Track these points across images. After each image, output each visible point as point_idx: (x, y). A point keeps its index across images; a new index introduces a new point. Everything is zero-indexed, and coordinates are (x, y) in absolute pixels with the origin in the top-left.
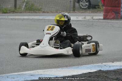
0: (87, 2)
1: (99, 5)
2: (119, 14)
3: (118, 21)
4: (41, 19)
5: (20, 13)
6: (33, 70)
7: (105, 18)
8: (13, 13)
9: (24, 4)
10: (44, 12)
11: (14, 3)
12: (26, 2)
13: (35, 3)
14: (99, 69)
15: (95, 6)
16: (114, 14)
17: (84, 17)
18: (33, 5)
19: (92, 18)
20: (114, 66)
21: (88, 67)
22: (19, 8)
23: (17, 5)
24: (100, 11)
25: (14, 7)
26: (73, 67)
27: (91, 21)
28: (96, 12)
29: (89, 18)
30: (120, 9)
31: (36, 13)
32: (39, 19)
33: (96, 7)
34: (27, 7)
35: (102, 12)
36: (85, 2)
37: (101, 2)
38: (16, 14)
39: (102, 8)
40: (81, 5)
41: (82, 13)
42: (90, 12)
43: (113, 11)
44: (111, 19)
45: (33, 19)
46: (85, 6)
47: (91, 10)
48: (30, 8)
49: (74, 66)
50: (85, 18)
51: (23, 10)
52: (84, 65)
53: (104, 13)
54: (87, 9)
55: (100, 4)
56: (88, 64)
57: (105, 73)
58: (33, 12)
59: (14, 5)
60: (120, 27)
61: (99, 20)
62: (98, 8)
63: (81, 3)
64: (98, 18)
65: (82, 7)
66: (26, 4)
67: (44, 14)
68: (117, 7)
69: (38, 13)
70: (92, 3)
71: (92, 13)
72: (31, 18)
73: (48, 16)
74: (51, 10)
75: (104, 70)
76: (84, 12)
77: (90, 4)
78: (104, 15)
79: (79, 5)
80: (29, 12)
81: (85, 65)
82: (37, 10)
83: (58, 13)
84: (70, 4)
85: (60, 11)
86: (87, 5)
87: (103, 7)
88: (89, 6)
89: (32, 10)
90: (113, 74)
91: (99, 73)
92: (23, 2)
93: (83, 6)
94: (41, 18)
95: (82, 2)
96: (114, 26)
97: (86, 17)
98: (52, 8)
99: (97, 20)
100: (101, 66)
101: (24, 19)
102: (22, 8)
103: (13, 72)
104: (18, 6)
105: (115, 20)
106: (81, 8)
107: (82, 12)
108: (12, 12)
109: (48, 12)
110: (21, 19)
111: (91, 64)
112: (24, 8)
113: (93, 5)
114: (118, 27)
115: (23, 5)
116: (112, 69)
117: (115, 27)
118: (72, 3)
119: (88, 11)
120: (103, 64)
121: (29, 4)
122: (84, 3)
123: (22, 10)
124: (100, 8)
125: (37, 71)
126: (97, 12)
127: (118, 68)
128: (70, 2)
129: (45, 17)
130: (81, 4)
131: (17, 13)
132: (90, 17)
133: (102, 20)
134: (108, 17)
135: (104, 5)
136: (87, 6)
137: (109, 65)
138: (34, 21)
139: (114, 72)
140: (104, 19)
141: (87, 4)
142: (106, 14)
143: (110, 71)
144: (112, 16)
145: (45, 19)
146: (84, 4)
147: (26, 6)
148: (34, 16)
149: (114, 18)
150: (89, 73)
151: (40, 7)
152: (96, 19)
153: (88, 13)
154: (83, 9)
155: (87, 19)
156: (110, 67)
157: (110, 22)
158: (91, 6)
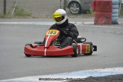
0: (77, 7)
1: (90, 11)
2: (110, 20)
3: (109, 27)
4: (31, 25)
5: (9, 18)
6: (22, 76)
8: (2, 19)
9: (14, 10)
10: (34, 17)
11: (3, 8)
12: (15, 7)
13: (24, 8)
14: (89, 76)
15: (86, 11)
16: (105, 19)
18: (22, 10)
19: (83, 23)
20: (106, 72)
21: (79, 73)
22: (8, 14)
23: (6, 10)
24: (91, 16)
25: (3, 12)
27: (82, 26)
28: (86, 17)
29: (80, 23)
30: (111, 14)
31: (26, 18)
32: (29, 25)
33: (87, 12)
34: (17, 12)
35: (93, 17)
36: (76, 7)
37: (91, 7)
38: (5, 19)
39: (92, 13)
40: (71, 10)
41: (73, 18)
42: (81, 17)
43: (104, 17)
44: (102, 24)
45: (22, 24)
46: (76, 11)
47: (82, 15)
48: (19, 14)
49: (64, 72)
50: (75, 23)
51: (13, 15)
53: (96, 18)
54: (78, 14)
55: (91, 9)
56: (79, 70)
57: (96, 79)
58: (22, 17)
59: (3, 10)
60: (111, 33)
61: (90, 26)
62: (89, 13)
63: (71, 8)
64: (89, 24)
65: (73, 12)
66: (15, 9)
67: (34, 19)
68: (108, 12)
69: (28, 18)
70: (82, 8)
71: (82, 18)
72: (21, 24)
73: (38, 21)
74: (41, 15)
75: (95, 76)
76: (74, 18)
77: (81, 9)
78: (95, 20)
79: (70, 10)
80: (19, 18)
81: (76, 71)
82: (26, 16)
83: (48, 18)
85: (50, 17)
86: (77, 10)
87: (94, 12)
88: (79, 11)
89: (21, 16)
90: (104, 80)
91: (90, 80)
92: (13, 8)
93: (73, 11)
94: (31, 23)
95: (72, 7)
97: (77, 22)
98: (42, 13)
99: (88, 26)
100: (92, 72)
101: (13, 25)
102: (11, 13)
103: (3, 79)
104: (7, 12)
106: (71, 13)
107: (72, 17)
108: (1, 17)
109: (38, 17)
110: (10, 24)
111: (81, 70)
112: (13, 13)
113: (84, 10)
114: (110, 33)
115: (12, 11)
116: (103, 75)
117: (106, 32)
119: (79, 17)
120: (94, 70)
121: (19, 10)
122: (74, 8)
123: (11, 15)
124: (91, 14)
125: (27, 77)
126: (88, 17)
127: (109, 74)
129: (35, 23)
130: (72, 9)
131: (7, 18)
132: (80, 22)
133: (93, 25)
134: (99, 22)
135: (94, 10)
136: (77, 12)
137: (100, 71)
138: (24, 27)
139: (105, 79)
140: (95, 24)
141: (78, 9)
143: (101, 78)
144: (104, 21)
145: (35, 25)
146: (75, 9)
147: (15, 11)
148: (24, 21)
149: (105, 24)
151: (30, 12)
152: (86, 24)
153: (78, 18)
154: (74, 14)
155: (78, 24)
156: (101, 73)
157: (101, 27)
158: (82, 11)
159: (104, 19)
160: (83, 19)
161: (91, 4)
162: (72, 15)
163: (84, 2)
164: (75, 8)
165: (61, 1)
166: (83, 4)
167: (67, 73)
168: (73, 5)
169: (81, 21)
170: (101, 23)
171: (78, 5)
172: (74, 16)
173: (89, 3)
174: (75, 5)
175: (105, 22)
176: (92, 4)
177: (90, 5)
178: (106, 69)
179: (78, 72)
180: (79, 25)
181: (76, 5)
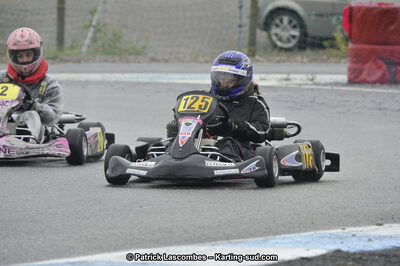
0: (294, 27)
1: (334, 39)
3: (397, 91)
4: (146, 84)
5: (75, 62)
7: (355, 80)
9: (90, 34)
10: (153, 60)
11: (55, 29)
12: (94, 27)
13: (124, 31)
14: (332, 247)
15: (322, 39)
16: (385, 67)
17: (285, 76)
18: (117, 37)
19: (312, 80)
20: (386, 237)
21: (299, 239)
22: (72, 47)
23: (66, 35)
24: (336, 56)
25: (54, 42)
26: (250, 240)
27: (307, 89)
28: (323, 61)
29: (302, 79)
31: (129, 62)
32: (139, 83)
33: (325, 43)
34: (100, 43)
35: (343, 60)
36: (289, 27)
37: (340, 27)
38: (61, 65)
39: (343, 47)
40: (274, 38)
41: (278, 62)
42: (305, 60)
43: (381, 59)
44: (374, 83)
45: (117, 82)
46: (289, 41)
47: (308, 52)
48: (107, 47)
49: (251, 235)
50: (287, 79)
51: (87, 53)
52: (284, 233)
53: (354, 62)
54: (297, 49)
55: (339, 35)
57: (354, 260)
58: (117, 58)
59: (55, 35)
61: (335, 88)
62: (332, 46)
63: (274, 30)
64: (332, 81)
65: (279, 44)
66: (95, 33)
67: (154, 65)
68: (393, 44)
69: (134, 62)
70: (310, 32)
71: (310, 62)
72: (113, 79)
73: (167, 72)
74: (178, 53)
75: (352, 250)
76: (284, 61)
77: (304, 34)
78: (350, 69)
79: (270, 36)
80: (106, 61)
81: (289, 232)
82: (130, 54)
83: (198, 62)
84: (240, 32)
86: (294, 37)
87: (347, 45)
88: (300, 41)
89: (114, 54)
90: (382, 263)
91: (336, 261)
92: (87, 27)
93: (280, 40)
94: (144, 78)
95: (277, 26)
96: (382, 106)
97: (292, 76)
98: (180, 46)
99: (329, 88)
100: (341, 238)
101: (88, 82)
102: (82, 45)
104: (68, 41)
105: (385, 86)
106: (275, 46)
107: (278, 58)
109: (167, 58)
110: (79, 82)
111: (305, 231)
112: (89, 46)
113: (314, 38)
114: (398, 111)
115: (85, 37)
116: (376, 246)
117: (386, 109)
118: (246, 29)
119: (299, 58)
120: (348, 230)
121: (106, 35)
122: (285, 29)
123: (81, 53)
124: (338, 49)
126: (328, 59)
127: (398, 243)
128: (240, 26)
129: (159, 77)
130: (276, 34)
131: (66, 61)
132: (304, 76)
133: (343, 85)
134: (364, 75)
135: (349, 38)
136: (294, 42)
137: (367, 233)
138: (123, 89)
139: (383, 258)
140: (352, 82)
141: (296, 33)
142: (357, 66)
143: (372, 254)
144: (378, 74)
145: (156, 84)
146: (285, 35)
147: (94, 40)
148: (123, 72)
149: (382, 81)
150: (303, 259)
151: (142, 43)
152: (323, 82)
153: (297, 62)
154: (281, 49)
155: (295, 82)
156: (370, 240)
157: (370, 93)
158: (309, 40)
159: (380, 68)
160: (312, 67)
161: (338, 19)
162: (276, 51)
163: (314, 12)
164: (285, 32)
165: (241, 7)
166: (313, 17)
167: (261, 239)
168: (281, 21)
169: (306, 73)
170: (369, 79)
171: (295, 22)
172: (283, 56)
173: (333, 15)
174: (286, 19)
175: (384, 75)
176: (341, 18)
177: (334, 20)
178: (386, 225)
179: (297, 235)
180: (300, 85)
181: (290, 22)
